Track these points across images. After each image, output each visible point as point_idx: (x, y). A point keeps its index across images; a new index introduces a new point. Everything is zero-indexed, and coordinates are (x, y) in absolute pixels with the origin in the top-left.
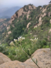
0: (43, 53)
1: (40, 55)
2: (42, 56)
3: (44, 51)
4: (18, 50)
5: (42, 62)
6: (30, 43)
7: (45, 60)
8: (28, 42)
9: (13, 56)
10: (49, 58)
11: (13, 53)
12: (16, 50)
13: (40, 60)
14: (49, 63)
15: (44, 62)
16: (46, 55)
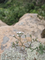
0: (30, 18)
1: (27, 20)
2: (29, 20)
3: (31, 17)
4: (8, 12)
5: (28, 25)
6: (18, 5)
7: (31, 24)
8: (17, 4)
9: (3, 17)
10: (34, 22)
11: (3, 15)
12: (5, 12)
13: (27, 24)
14: (33, 27)
15: (30, 25)
16: (32, 20)
